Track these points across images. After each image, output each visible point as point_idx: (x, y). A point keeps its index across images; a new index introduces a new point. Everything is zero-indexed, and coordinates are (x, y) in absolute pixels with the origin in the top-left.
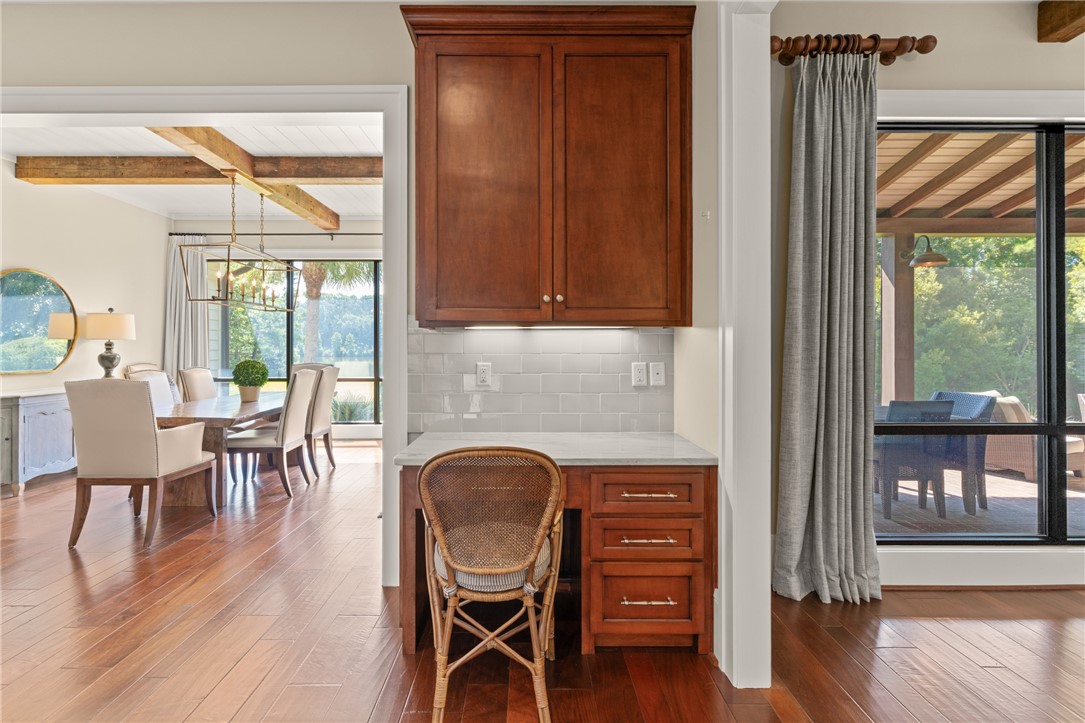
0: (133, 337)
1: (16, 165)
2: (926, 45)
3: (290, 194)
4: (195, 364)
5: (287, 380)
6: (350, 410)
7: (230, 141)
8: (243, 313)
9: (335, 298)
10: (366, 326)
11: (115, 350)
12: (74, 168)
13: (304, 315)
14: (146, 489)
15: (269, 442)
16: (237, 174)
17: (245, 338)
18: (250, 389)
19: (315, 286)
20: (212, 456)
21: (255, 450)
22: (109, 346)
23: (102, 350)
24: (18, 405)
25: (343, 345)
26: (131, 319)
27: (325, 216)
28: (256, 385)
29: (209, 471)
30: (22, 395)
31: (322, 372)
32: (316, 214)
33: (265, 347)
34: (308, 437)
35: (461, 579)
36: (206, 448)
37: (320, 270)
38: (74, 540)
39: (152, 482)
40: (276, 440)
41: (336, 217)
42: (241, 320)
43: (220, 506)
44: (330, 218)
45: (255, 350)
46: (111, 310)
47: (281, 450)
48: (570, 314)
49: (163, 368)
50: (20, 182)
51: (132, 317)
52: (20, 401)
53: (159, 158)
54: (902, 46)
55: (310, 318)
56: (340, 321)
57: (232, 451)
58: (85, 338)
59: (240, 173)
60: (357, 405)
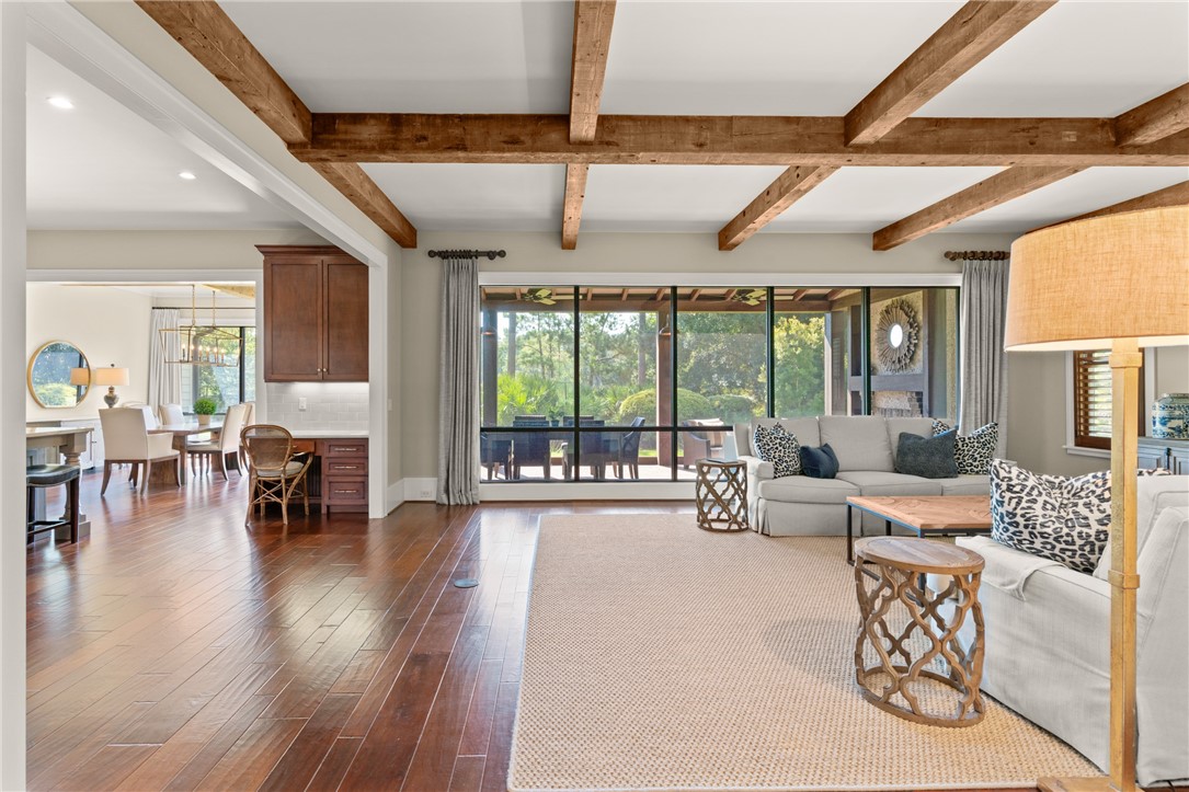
0: (129, 384)
2: (502, 254)
4: (171, 401)
11: (116, 393)
14: (141, 466)
15: (215, 448)
18: (204, 416)
20: (178, 452)
21: (208, 453)
22: (111, 389)
23: (107, 393)
26: (126, 372)
28: (208, 416)
29: (176, 460)
35: (259, 473)
36: (174, 447)
38: (103, 492)
39: (144, 462)
40: (218, 446)
43: (183, 483)
46: (113, 365)
47: (221, 452)
48: (330, 377)
49: (148, 404)
51: (128, 369)
52: (61, 422)
54: (491, 255)
57: (193, 453)
58: (95, 384)
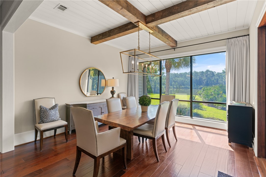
0: (118, 86)
1: (91, 39)
3: (160, 32)
5: (160, 99)
6: (180, 110)
7: (136, 8)
8: (152, 78)
9: (173, 74)
10: (181, 81)
11: (114, 89)
12: (101, 37)
13: (166, 78)
16: (140, 23)
17: (153, 84)
18: (145, 107)
19: (168, 69)
22: (113, 88)
23: (111, 89)
24: (87, 106)
25: (175, 85)
27: (172, 41)
28: (146, 105)
30: (87, 103)
31: (172, 101)
32: (169, 40)
33: (157, 86)
34: (166, 129)
37: (170, 64)
38: (74, 172)
39: (95, 158)
40: (152, 133)
41: (176, 42)
42: (152, 80)
44: (174, 42)
45: (155, 87)
46: (113, 78)
47: (155, 138)
50: (92, 44)
51: (118, 80)
52: (87, 105)
53: (119, 27)
55: (167, 79)
56: (174, 80)
58: (108, 86)
59: (141, 22)
60: (183, 109)
